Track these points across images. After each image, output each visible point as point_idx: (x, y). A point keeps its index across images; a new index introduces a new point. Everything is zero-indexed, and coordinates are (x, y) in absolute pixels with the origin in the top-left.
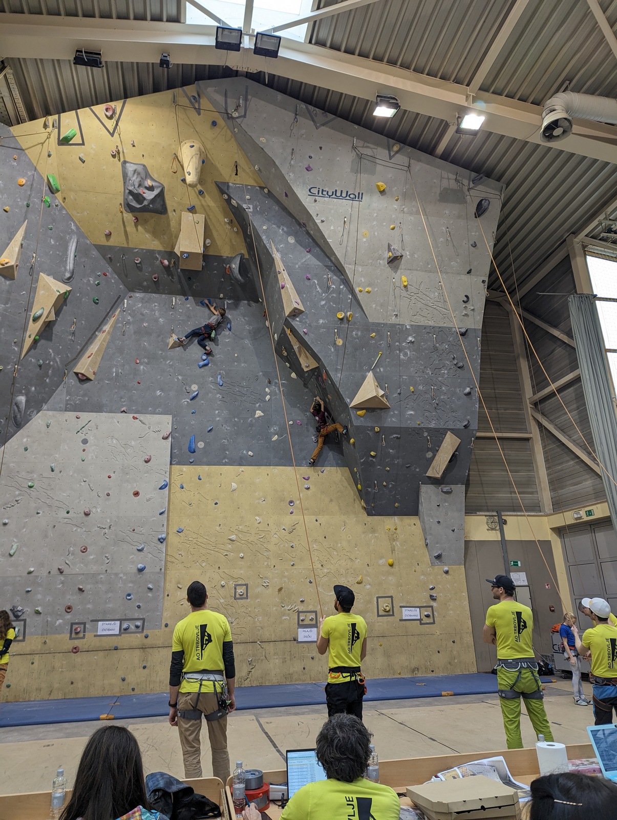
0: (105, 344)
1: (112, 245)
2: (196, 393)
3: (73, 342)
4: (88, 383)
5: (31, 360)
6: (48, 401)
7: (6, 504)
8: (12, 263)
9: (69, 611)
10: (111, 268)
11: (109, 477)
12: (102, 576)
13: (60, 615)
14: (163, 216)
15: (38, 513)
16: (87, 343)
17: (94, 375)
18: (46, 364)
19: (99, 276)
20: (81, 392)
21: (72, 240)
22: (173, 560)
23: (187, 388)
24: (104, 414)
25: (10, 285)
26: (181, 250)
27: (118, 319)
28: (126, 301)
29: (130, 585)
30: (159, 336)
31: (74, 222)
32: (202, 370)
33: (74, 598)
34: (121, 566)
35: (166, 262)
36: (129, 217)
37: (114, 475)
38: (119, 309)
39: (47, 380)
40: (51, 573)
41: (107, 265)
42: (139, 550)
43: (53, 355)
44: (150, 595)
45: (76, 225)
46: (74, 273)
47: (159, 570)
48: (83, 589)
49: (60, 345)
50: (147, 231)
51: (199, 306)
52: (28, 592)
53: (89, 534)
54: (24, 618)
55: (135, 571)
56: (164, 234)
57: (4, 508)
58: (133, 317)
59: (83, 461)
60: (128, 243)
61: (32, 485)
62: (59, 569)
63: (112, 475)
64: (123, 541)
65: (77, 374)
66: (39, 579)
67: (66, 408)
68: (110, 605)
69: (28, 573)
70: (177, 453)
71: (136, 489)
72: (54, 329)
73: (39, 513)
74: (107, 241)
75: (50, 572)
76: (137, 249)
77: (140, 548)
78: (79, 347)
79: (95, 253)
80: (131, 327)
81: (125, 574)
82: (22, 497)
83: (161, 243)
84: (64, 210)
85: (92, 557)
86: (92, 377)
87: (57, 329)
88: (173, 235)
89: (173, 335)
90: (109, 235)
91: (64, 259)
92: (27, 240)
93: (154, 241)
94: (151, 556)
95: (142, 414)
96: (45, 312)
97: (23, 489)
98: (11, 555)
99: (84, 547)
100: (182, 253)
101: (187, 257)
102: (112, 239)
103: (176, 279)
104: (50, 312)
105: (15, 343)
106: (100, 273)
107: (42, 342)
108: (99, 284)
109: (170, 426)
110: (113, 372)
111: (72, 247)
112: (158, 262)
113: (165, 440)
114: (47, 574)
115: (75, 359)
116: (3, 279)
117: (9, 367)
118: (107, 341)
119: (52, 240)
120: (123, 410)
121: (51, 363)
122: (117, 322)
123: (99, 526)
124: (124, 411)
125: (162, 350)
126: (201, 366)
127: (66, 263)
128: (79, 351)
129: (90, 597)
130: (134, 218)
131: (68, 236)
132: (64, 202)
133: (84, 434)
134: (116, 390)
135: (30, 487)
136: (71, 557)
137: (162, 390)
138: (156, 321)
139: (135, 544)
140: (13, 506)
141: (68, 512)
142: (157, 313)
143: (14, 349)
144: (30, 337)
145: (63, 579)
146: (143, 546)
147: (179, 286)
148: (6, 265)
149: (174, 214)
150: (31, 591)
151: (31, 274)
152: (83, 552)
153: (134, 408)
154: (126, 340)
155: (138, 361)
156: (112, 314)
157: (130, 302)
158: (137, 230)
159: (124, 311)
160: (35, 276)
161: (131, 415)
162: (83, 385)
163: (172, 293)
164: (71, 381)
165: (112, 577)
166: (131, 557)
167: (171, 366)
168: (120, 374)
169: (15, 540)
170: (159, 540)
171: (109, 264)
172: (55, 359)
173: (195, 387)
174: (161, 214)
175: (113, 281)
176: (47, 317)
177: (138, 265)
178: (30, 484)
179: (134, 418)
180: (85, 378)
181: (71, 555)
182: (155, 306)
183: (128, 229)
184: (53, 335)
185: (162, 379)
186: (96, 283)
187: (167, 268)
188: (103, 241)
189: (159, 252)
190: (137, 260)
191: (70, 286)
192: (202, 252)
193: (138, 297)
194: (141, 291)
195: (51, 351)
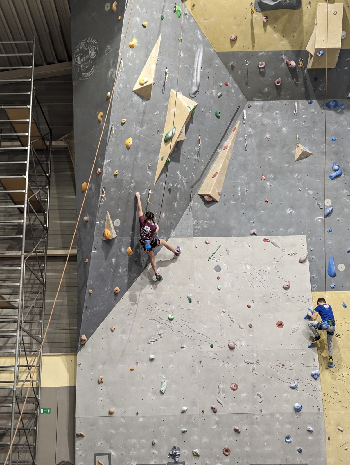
0: (228, 161)
1: (236, 50)
2: (331, 208)
3: (198, 162)
4: (214, 205)
5: (162, 184)
6: (176, 226)
7: (149, 338)
8: (151, 81)
9: (227, 453)
10: (232, 76)
11: (249, 307)
12: (257, 416)
13: (218, 458)
14: (296, 11)
15: (182, 348)
16: (209, 162)
17: (219, 196)
18: (175, 187)
19: (221, 87)
20: (208, 216)
21: (199, 50)
22: (329, 398)
23: (320, 204)
24: (233, 237)
25: (146, 106)
26: (317, 47)
27: (238, 133)
28: (245, 111)
29: (288, 426)
30: (284, 147)
31: (201, 31)
32: (335, 181)
33: (231, 440)
34: (275, 406)
35: (293, 63)
36: (259, 17)
37: (253, 304)
38: (239, 122)
39: (175, 205)
40: (205, 412)
41: (228, 74)
42: (293, 388)
43: (180, 177)
44: (310, 438)
45: (202, 33)
46: (200, 87)
47: (317, 411)
48: (239, 430)
49: (186, 166)
50: (276, 30)
51: (324, 109)
52: (184, 432)
53: (236, 370)
54: (183, 461)
55: (292, 411)
56: (294, 32)
57: (148, 343)
58: (254, 128)
59: (219, 290)
60: (253, 46)
61: (172, 317)
62: (212, 408)
63: (251, 304)
64: (273, 377)
65: (202, 196)
66: (193, 418)
67: (194, 233)
68: (269, 449)
69: (181, 413)
70: (316, 277)
71: (280, 320)
72: (181, 149)
73: (184, 347)
74: (232, 47)
75: (203, 411)
76: (262, 52)
77: (293, 385)
78: (202, 167)
79: (218, 62)
80: (253, 140)
81: (282, 414)
82: (164, 331)
83: (290, 42)
84: (192, 19)
85: (243, 395)
86: (217, 198)
87: (184, 149)
88: (305, 31)
89: (300, 145)
90: (233, 41)
91: (192, 72)
92: (161, 56)
93: (281, 40)
94: (305, 394)
95: (273, 235)
96: (176, 131)
97: (164, 322)
98: (162, 393)
99: (234, 384)
100: (317, 50)
101: (322, 54)
102: (237, 44)
103: (301, 81)
104: (181, 132)
105: (149, 167)
106: (222, 84)
107: (172, 164)
108: (221, 96)
109: (305, 248)
110: (238, 192)
111: (199, 58)
112: (283, 65)
113: (302, 264)
114: (201, 413)
115: (199, 180)
116: (141, 100)
117: (144, 193)
118: (229, 157)
119: (181, 53)
120: (252, 232)
121: (179, 186)
122: (238, 136)
123: (245, 362)
124: (254, 234)
125: (288, 163)
126: (333, 177)
127: (193, 76)
128: (202, 171)
129: (247, 438)
130: (264, 18)
131: (195, 46)
132: (192, 10)
133: (216, 261)
134: (244, 211)
135: (171, 319)
136: (222, 395)
137: (292, 208)
138: (279, 130)
139: (287, 380)
140: (157, 340)
141: (212, 346)
142: (279, 122)
143: (148, 173)
144: (162, 159)
145: (217, 419)
146: (296, 383)
147: (303, 89)
148: (145, 85)
149: (309, 7)
150: (186, 431)
151: (163, 91)
152: (234, 390)
153: (264, 229)
154: (249, 155)
155: (264, 177)
156: (232, 128)
157: (249, 112)
158: (265, 31)
159: (244, 123)
160: (166, 93)
161: (262, 238)
162: (209, 207)
163: (294, 97)
164: (197, 204)
165: (268, 417)
166: (285, 395)
167: (299, 180)
168: (246, 193)
169: (163, 376)
170: (313, 376)
171: (230, 73)
172: (182, 181)
173: (328, 202)
174: (295, 9)
175: (233, 91)
176: (178, 137)
177: (261, 70)
178: (170, 316)
179: (266, 240)
180: (211, 200)
181: (222, 392)
182: (277, 114)
183: (256, 31)
184: (181, 156)
185: (291, 195)
186: (219, 94)
187: (293, 71)
188: (227, 48)
189: (286, 53)
190: (261, 65)
191: (196, 101)
192: (340, 47)
193: (258, 106)
194: (260, 99)
195: (179, 174)
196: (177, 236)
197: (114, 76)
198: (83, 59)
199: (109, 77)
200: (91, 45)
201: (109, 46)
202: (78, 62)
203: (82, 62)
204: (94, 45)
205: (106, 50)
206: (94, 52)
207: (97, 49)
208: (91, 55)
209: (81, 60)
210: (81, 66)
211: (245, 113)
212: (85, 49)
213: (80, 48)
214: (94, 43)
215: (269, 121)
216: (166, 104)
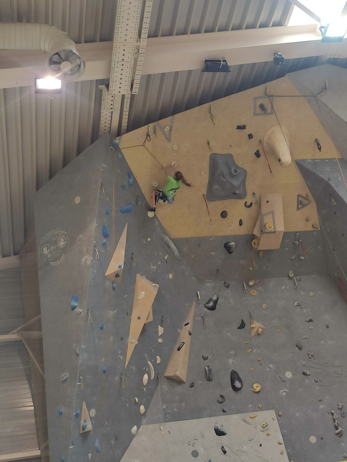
1: (189, 236)
4: (182, 386)
5: (132, 367)
10: (186, 260)
17: (186, 377)
18: (144, 370)
27: (195, 313)
28: (198, 292)
31: (158, 220)
38: (194, 302)
39: (145, 389)
41: (182, 258)
43: (148, 360)
45: (159, 222)
49: (152, 349)
65: (169, 378)
67: (165, 418)
78: (166, 348)
80: (210, 319)
86: (184, 379)
89: (254, 321)
92: (127, 242)
93: (230, 226)
95: (244, 413)
102: (191, 231)
104: (149, 313)
107: (140, 347)
109: (276, 422)
117: (116, 379)
121: (147, 369)
122: (195, 316)
125: (246, 339)
133: (191, 445)
142: (232, 301)
143: (120, 358)
144: (132, 342)
149: (254, 197)
153: (233, 407)
154: (208, 334)
157: (203, 293)
159: (200, 303)
160: (133, 278)
164: (164, 387)
167: (259, 354)
171: (184, 257)
173: (289, 375)
176: (147, 320)
177: (212, 253)
188: (182, 234)
192: (284, 230)
193: (210, 287)
194: (211, 280)
195: (146, 356)
196: (148, 424)
197: (88, 262)
198: (51, 249)
199: (83, 263)
200: (59, 236)
201: (81, 236)
202: (44, 253)
203: (49, 252)
204: (63, 236)
205: (78, 239)
206: (64, 242)
207: (66, 238)
208: (60, 245)
209: (49, 250)
210: (49, 256)
211: (199, 294)
212: (52, 240)
213: (46, 239)
214: (64, 233)
215: (223, 300)
216: (133, 288)
